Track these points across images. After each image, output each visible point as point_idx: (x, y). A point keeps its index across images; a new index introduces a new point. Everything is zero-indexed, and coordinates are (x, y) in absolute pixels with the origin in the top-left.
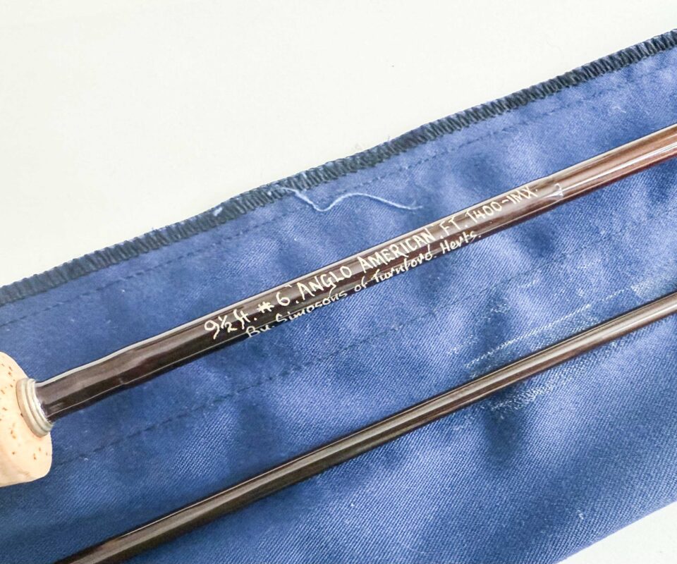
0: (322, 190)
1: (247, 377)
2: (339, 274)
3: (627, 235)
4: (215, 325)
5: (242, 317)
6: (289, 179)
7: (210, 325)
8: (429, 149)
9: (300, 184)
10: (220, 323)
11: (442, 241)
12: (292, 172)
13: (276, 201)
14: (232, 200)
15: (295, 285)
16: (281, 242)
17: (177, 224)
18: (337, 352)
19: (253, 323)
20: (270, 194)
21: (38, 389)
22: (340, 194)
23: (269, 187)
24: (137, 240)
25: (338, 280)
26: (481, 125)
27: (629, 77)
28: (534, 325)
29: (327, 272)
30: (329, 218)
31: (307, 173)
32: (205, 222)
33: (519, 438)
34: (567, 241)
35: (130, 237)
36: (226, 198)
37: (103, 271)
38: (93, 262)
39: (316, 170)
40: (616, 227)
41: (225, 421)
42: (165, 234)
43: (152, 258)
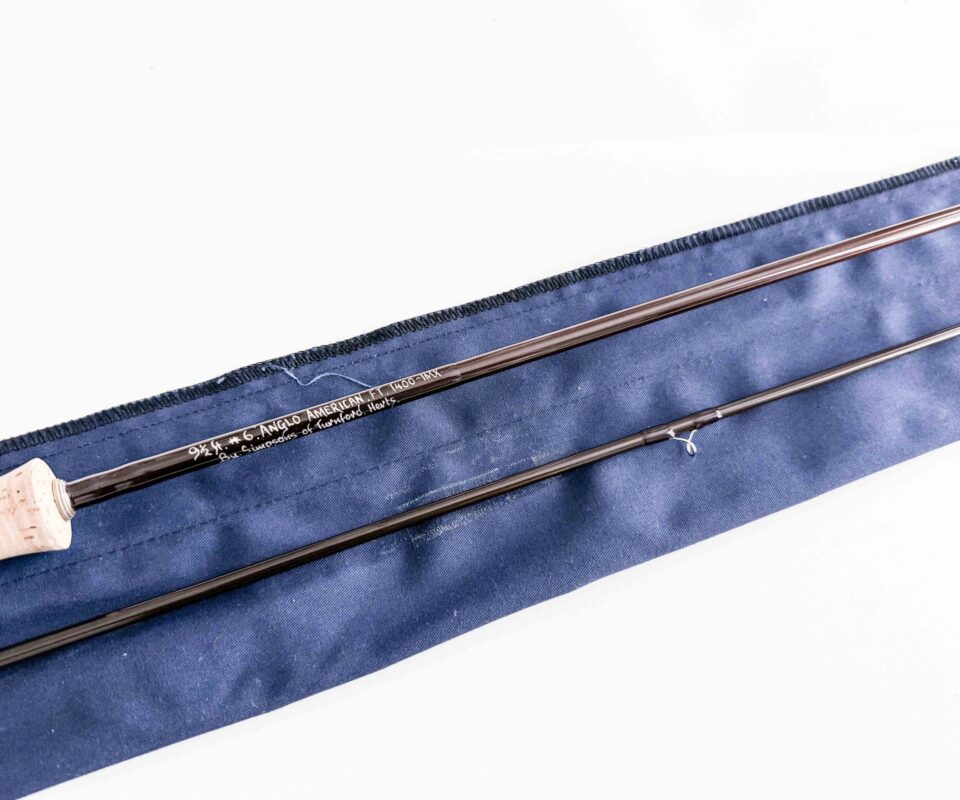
0: (306, 369)
1: (229, 506)
2: (291, 421)
3: (534, 418)
4: (197, 450)
5: (217, 447)
6: (281, 359)
7: (193, 450)
8: (395, 343)
9: (289, 364)
10: (200, 449)
11: (369, 403)
12: (283, 353)
13: (269, 376)
14: (233, 372)
15: (258, 427)
16: (269, 407)
17: (188, 388)
18: (301, 492)
19: (224, 451)
20: (264, 369)
21: (67, 487)
22: (320, 373)
23: (263, 364)
24: (154, 398)
25: (290, 425)
26: (438, 326)
27: (561, 297)
28: (453, 481)
29: (283, 420)
30: (309, 390)
31: (296, 355)
32: (211, 387)
33: (427, 561)
34: (488, 421)
35: (148, 396)
36: (228, 370)
37: (125, 421)
38: (117, 413)
39: (303, 353)
40: (527, 412)
41: (208, 538)
42: (177, 395)
43: (164, 413)
